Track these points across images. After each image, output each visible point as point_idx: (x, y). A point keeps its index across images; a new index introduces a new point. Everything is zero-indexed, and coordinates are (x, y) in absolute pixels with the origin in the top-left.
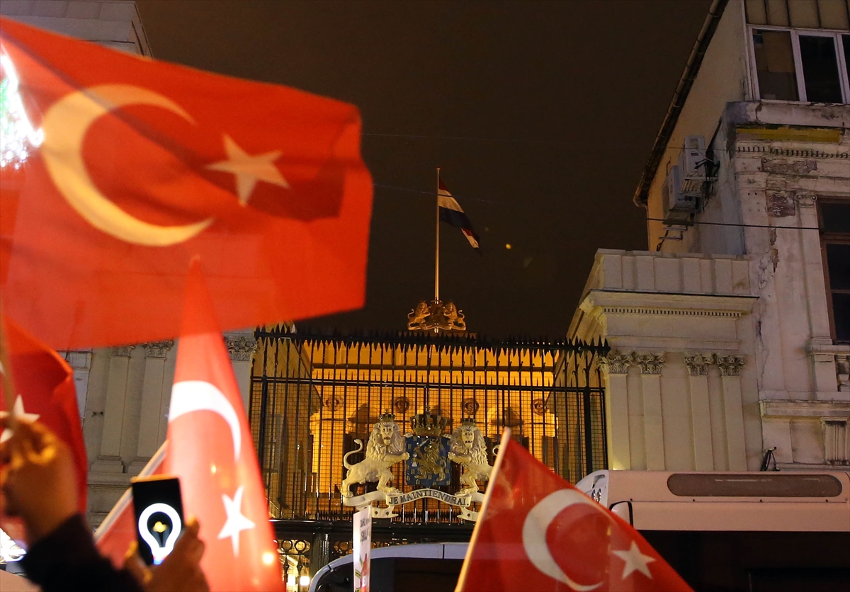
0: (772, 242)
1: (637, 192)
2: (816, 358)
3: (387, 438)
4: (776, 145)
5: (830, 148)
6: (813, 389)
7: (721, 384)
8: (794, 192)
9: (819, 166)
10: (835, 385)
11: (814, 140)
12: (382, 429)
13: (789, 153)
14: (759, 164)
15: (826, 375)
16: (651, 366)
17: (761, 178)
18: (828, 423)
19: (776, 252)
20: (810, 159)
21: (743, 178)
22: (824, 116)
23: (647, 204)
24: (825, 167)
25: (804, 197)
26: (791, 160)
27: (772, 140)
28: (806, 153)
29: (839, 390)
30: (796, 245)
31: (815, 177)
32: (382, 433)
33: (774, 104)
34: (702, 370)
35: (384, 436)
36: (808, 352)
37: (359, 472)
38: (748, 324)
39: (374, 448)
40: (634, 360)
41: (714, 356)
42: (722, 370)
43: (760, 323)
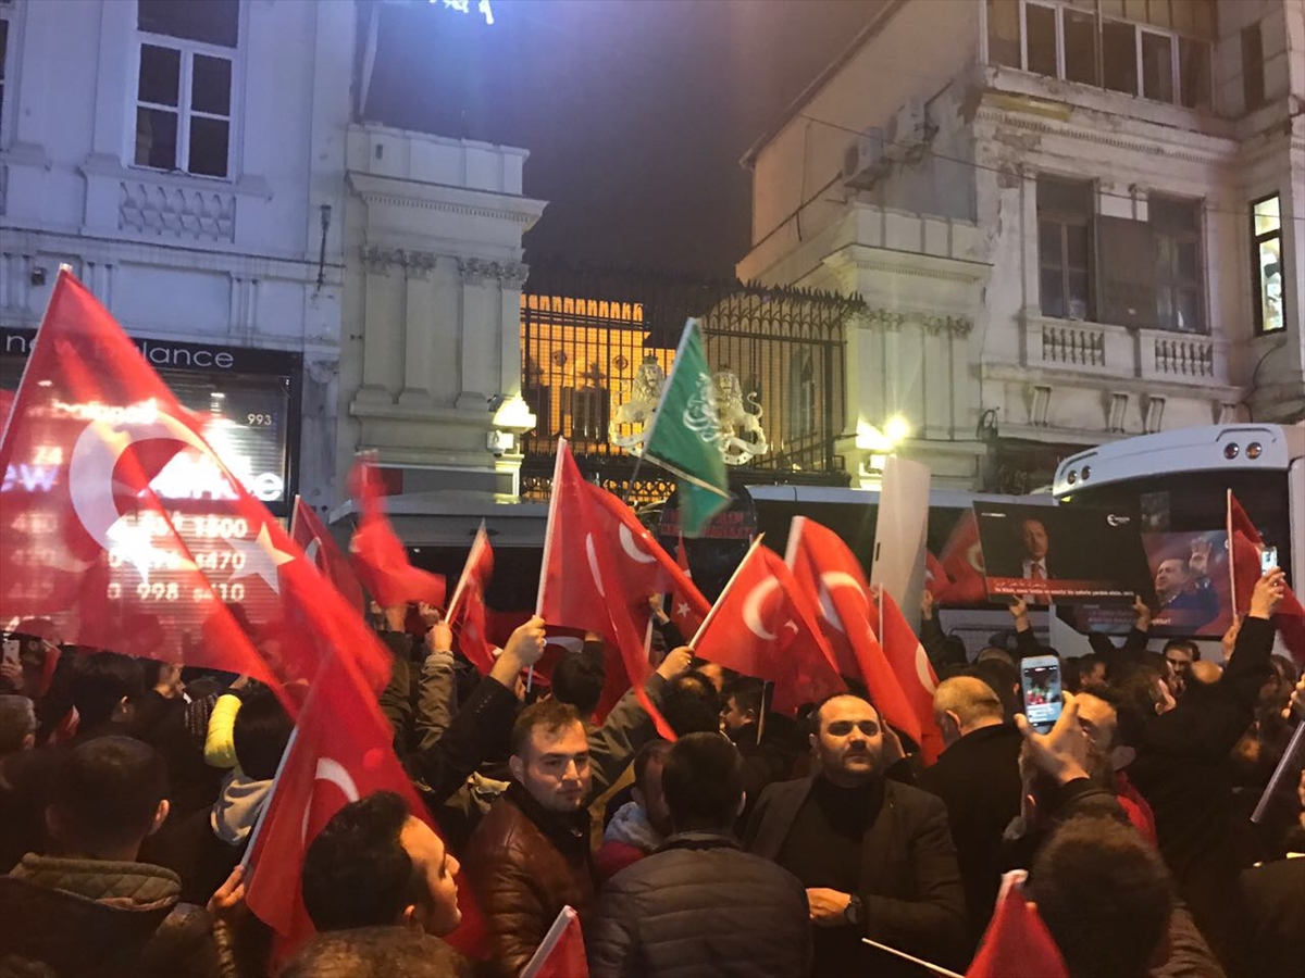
0: (999, 212)
1: (747, 154)
2: (1028, 328)
3: (653, 380)
4: (1012, 115)
5: (1056, 124)
6: (1023, 356)
7: (951, 346)
8: (1020, 166)
9: (1043, 140)
10: (1041, 353)
11: (1046, 113)
12: (647, 371)
13: (1022, 124)
14: (994, 132)
15: (1035, 344)
16: (894, 324)
17: (995, 147)
18: (1039, 388)
19: (1000, 222)
20: (1037, 133)
21: (980, 145)
22: (1050, 91)
23: (754, 167)
24: (1048, 143)
25: (1029, 170)
26: (1020, 132)
27: (1011, 110)
28: (1036, 127)
29: (1044, 359)
30: (1017, 217)
31: (1039, 152)
32: (647, 375)
33: (1009, 72)
34: (937, 331)
35: (649, 378)
36: (1021, 321)
37: (627, 413)
38: (976, 288)
39: (640, 390)
40: (881, 317)
41: (949, 318)
42: (953, 332)
43: (985, 290)
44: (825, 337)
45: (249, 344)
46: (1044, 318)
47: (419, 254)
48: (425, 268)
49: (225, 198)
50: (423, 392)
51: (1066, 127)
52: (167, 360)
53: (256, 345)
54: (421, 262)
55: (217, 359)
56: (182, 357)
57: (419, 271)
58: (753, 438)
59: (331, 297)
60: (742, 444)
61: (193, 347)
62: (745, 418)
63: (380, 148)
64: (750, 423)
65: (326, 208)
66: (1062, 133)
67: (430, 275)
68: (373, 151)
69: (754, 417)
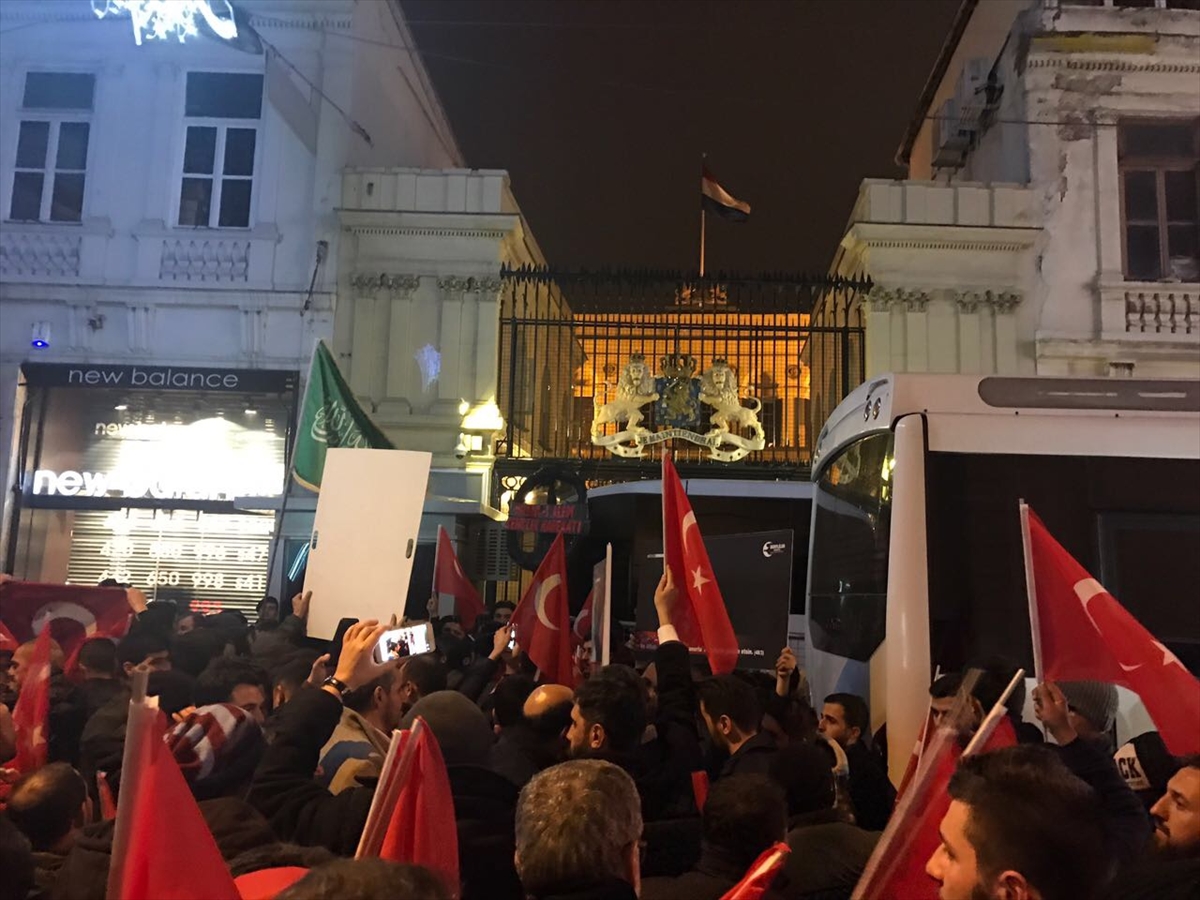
0: (1062, 168)
1: (900, 151)
2: (1103, 296)
3: (637, 379)
4: (1075, 57)
5: (1139, 60)
6: (1098, 329)
7: (994, 325)
8: (1092, 112)
9: (1123, 80)
10: (1124, 326)
11: (1121, 50)
12: (631, 370)
13: (1089, 66)
14: (1053, 81)
15: (1113, 314)
16: (917, 304)
17: (1054, 97)
18: (1113, 365)
19: (1065, 179)
20: (1114, 73)
21: (1032, 98)
22: (1135, 23)
23: (909, 162)
24: (1129, 82)
25: (1102, 116)
26: (1091, 75)
27: (1072, 51)
28: (1110, 66)
29: (1127, 330)
30: (1090, 172)
31: (1118, 94)
32: (632, 374)
33: (1076, 11)
34: (974, 308)
35: (633, 377)
36: (1094, 289)
38: (1028, 257)
39: (624, 389)
40: (899, 297)
41: (988, 293)
42: (996, 308)
43: (1041, 258)
44: (840, 324)
45: (255, 366)
46: (1127, 283)
47: (401, 277)
48: (407, 289)
49: (242, 245)
50: (403, 400)
51: (1153, 60)
52: (185, 383)
53: (261, 366)
54: (405, 284)
55: (225, 380)
56: (197, 380)
57: (402, 292)
58: (750, 433)
59: (324, 321)
60: (735, 439)
61: (206, 371)
62: (740, 412)
63: (371, 185)
64: (745, 417)
65: (323, 244)
66: (1149, 68)
67: (413, 294)
68: (365, 188)
69: (751, 411)
